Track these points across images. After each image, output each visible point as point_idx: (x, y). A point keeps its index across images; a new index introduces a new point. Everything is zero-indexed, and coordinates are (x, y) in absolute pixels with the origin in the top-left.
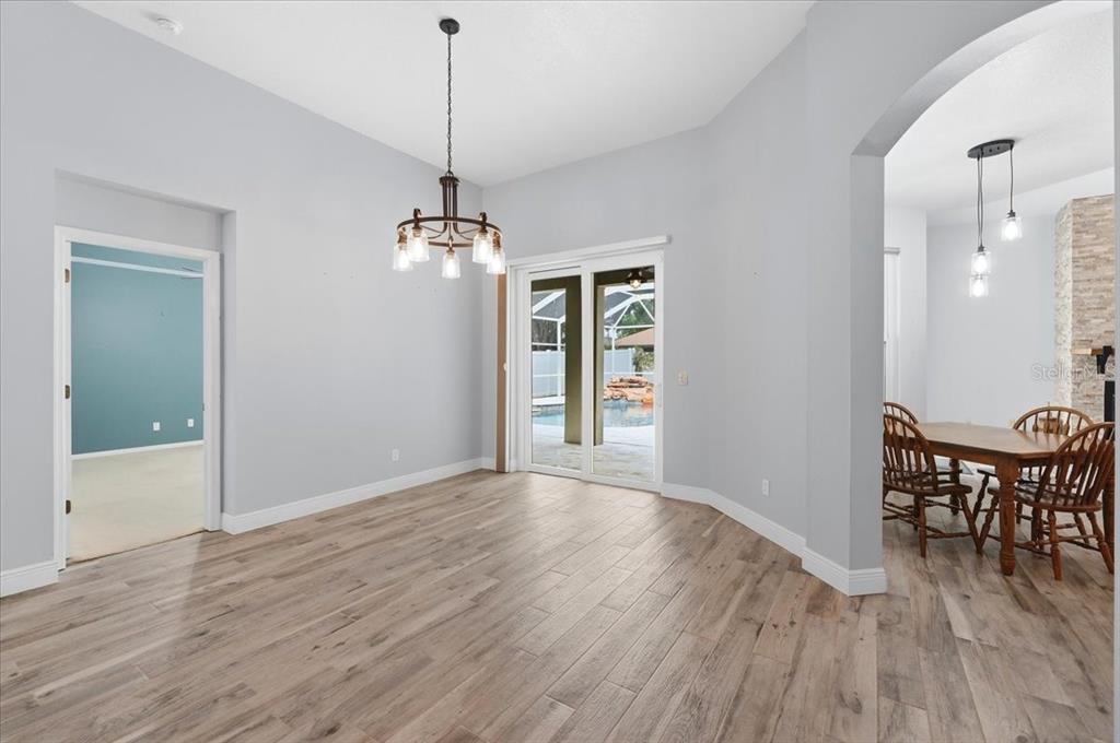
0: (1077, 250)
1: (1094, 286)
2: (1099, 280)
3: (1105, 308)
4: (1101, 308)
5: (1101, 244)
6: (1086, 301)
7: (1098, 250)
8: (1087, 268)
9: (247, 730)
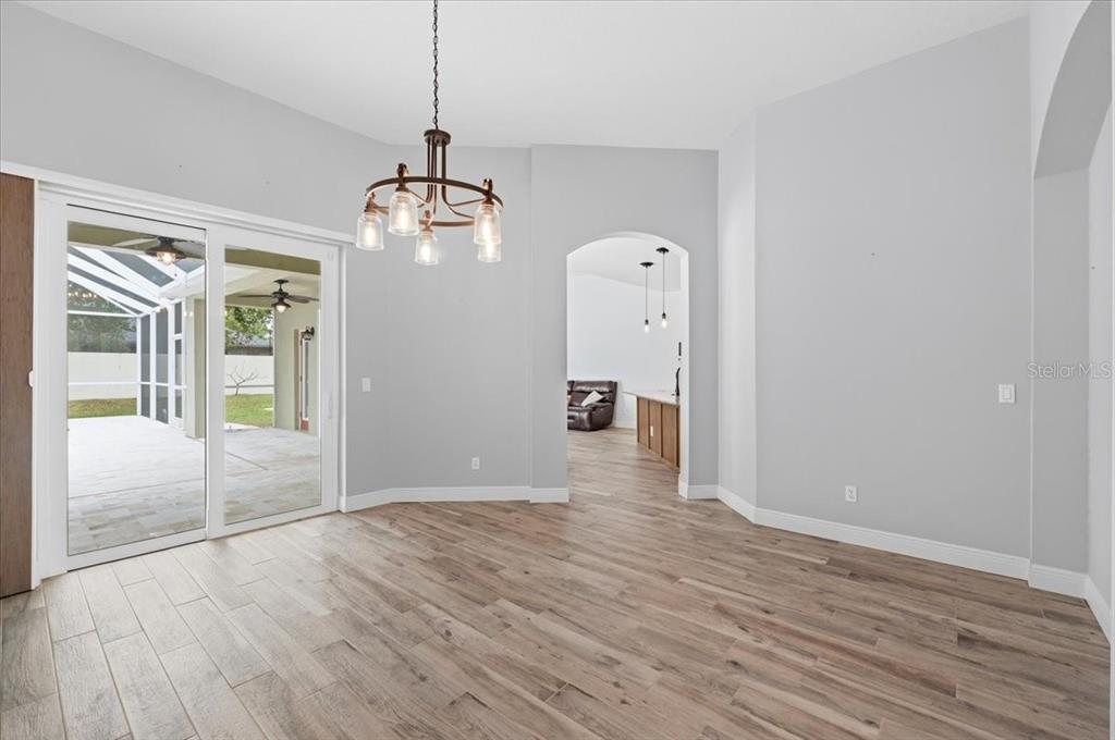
9: (752, 713)
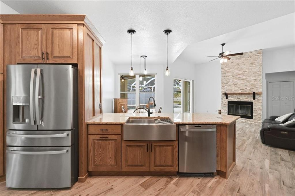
0: (222, 69)
1: (225, 78)
2: (226, 76)
3: (227, 83)
4: (226, 83)
5: (226, 68)
6: (224, 81)
7: (226, 69)
8: (224, 74)
